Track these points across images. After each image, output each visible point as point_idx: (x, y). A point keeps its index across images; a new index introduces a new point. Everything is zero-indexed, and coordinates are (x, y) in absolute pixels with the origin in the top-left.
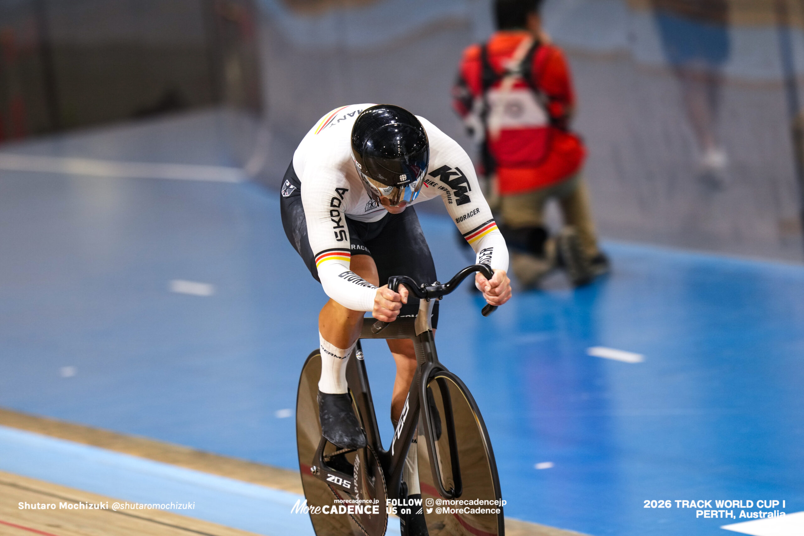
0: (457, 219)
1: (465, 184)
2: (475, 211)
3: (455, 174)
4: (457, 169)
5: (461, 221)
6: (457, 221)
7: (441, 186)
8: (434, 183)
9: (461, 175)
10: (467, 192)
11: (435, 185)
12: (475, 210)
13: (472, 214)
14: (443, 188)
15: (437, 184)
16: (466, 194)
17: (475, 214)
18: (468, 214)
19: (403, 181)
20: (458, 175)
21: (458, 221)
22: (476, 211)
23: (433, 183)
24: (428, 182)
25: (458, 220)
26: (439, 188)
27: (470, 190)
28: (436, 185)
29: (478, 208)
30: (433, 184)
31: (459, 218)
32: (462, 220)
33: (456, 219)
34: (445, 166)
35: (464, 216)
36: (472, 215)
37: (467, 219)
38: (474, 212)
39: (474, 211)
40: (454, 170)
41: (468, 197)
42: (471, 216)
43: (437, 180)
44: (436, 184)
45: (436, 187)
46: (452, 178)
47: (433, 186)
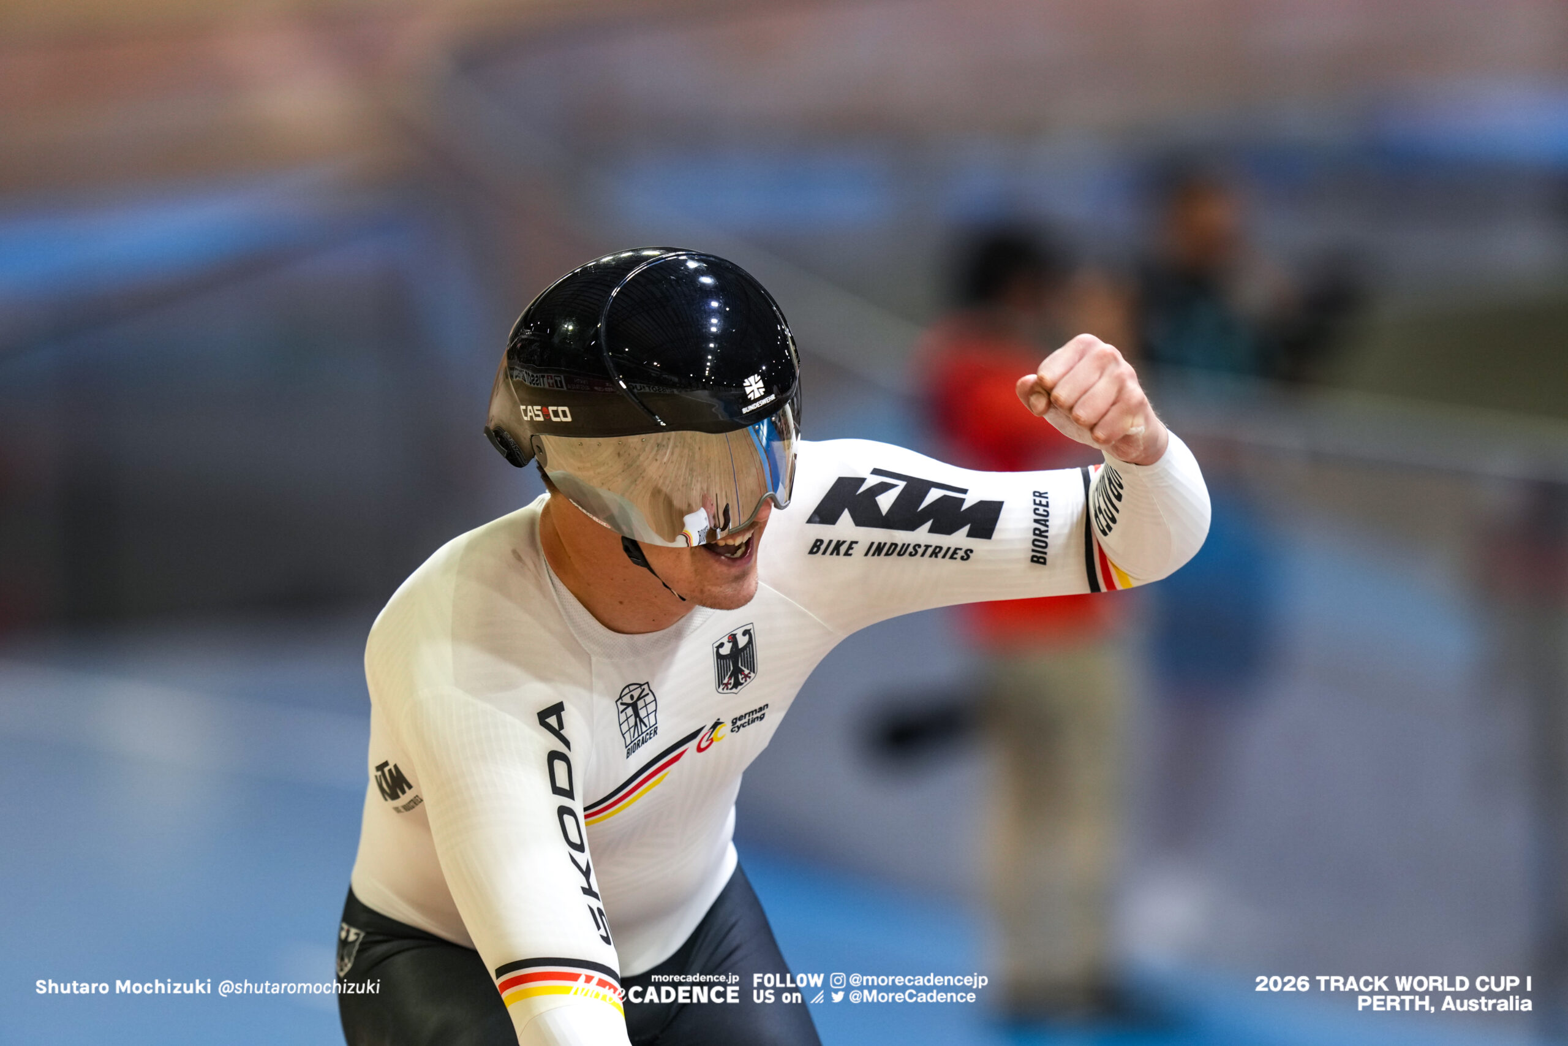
0: (1033, 556)
1: (934, 495)
2: (1037, 502)
3: (884, 488)
4: (876, 472)
5: (1046, 547)
6: (1038, 562)
7: (872, 543)
8: (844, 542)
9: (902, 484)
10: (963, 500)
11: (850, 547)
12: (1035, 500)
13: (1041, 511)
14: (879, 549)
15: (856, 542)
16: (965, 506)
17: (1047, 506)
18: (1036, 521)
19: (756, 400)
20: (894, 486)
21: (1039, 558)
22: (1038, 500)
23: (839, 544)
24: (823, 547)
25: (1039, 555)
26: (866, 554)
27: (965, 491)
28: (854, 545)
29: (1034, 492)
30: (843, 549)
31: (1033, 551)
32: (1044, 545)
33: (1032, 561)
34: (841, 481)
35: (1035, 534)
36: (1045, 513)
37: (1049, 529)
38: (1040, 504)
39: (1035, 503)
40: (872, 481)
41: (982, 504)
42: (1047, 516)
43: (845, 527)
44: (852, 543)
45: (858, 551)
46: (886, 502)
47: (847, 554)
